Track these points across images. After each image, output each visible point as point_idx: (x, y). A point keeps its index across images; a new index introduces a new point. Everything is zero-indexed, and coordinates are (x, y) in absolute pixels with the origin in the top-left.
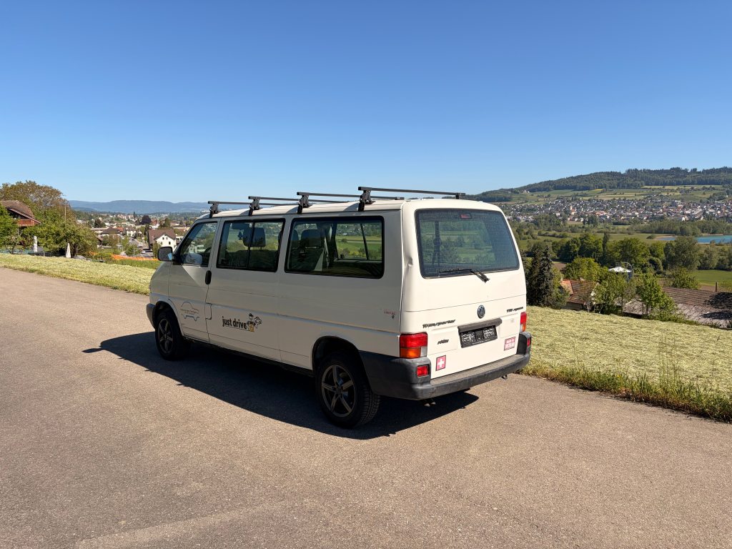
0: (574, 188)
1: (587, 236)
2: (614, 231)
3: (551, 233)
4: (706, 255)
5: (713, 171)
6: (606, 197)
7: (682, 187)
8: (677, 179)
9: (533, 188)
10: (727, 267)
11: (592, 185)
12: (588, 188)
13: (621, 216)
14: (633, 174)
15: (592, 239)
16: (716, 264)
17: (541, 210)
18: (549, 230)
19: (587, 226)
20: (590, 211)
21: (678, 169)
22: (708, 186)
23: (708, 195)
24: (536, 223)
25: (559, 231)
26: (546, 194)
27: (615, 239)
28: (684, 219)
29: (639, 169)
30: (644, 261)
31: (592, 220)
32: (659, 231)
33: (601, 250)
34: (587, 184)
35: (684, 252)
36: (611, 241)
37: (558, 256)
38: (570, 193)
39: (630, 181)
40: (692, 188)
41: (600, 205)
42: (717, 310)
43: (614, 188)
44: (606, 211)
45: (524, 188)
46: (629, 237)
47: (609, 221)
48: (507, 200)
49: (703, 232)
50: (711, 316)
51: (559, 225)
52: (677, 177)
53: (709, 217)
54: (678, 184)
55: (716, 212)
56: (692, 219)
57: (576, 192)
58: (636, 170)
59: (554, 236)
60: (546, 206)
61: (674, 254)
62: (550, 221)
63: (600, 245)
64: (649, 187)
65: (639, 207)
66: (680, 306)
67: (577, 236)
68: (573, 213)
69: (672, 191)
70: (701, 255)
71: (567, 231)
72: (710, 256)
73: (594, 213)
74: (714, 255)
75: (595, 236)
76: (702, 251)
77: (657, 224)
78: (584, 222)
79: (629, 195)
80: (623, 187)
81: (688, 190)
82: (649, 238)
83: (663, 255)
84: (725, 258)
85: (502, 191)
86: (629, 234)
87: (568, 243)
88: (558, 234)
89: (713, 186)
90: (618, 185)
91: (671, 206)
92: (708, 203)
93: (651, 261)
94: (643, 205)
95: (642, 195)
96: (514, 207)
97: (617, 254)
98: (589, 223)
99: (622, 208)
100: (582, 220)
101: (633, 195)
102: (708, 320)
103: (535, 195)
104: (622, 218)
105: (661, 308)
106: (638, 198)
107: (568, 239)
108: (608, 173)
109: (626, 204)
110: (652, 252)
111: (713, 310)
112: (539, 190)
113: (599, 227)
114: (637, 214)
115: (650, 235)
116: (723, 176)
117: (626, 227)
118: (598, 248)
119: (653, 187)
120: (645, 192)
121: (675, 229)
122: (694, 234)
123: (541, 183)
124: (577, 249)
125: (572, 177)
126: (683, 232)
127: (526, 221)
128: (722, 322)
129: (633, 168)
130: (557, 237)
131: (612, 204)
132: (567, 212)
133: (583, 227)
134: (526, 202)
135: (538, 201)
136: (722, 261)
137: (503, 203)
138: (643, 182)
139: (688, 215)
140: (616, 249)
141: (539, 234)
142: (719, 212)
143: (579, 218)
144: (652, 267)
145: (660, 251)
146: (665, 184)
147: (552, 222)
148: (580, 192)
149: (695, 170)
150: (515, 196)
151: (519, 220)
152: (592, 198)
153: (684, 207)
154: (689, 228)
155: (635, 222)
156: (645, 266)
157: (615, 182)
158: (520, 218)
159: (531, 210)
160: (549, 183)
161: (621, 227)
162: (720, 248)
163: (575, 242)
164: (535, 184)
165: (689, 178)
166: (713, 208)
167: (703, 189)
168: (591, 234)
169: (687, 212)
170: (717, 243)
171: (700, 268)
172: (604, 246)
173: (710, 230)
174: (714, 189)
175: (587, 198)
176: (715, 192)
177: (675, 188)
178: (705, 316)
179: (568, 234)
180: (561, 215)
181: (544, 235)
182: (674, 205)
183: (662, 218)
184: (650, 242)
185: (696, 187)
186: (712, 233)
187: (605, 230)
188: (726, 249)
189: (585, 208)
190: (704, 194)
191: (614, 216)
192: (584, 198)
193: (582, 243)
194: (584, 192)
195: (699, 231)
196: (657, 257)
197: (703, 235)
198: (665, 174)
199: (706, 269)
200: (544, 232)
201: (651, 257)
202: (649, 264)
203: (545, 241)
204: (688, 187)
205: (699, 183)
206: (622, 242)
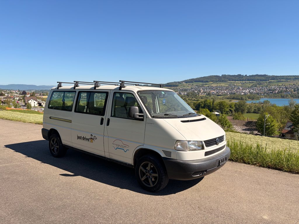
0: (202, 82)
1: (206, 100)
2: (217, 98)
3: (193, 99)
4: (249, 108)
5: (253, 76)
6: (214, 85)
7: (241, 82)
8: (240, 79)
9: (186, 82)
10: (257, 112)
11: (209, 81)
12: (207, 82)
13: (220, 92)
14: (224, 76)
15: (208, 101)
16: (253, 111)
17: (190, 90)
18: (193, 98)
19: (207, 96)
20: (208, 91)
21: (240, 75)
22: (251, 82)
23: (251, 85)
24: (188, 95)
25: (196, 98)
26: (191, 84)
27: (217, 101)
28: (242, 94)
29: (226, 75)
30: (228, 110)
31: (209, 94)
32: (233, 99)
33: (212, 106)
34: (207, 80)
35: (241, 106)
36: (215, 103)
37: (196, 108)
38: (201, 83)
39: (223, 79)
40: (245, 82)
41: (212, 88)
42: (247, 128)
43: (217, 81)
44: (214, 91)
45: (183, 81)
46: (222, 101)
47: (215, 94)
48: (177, 86)
49: (249, 99)
50: (245, 130)
51: (196, 96)
52: (240, 78)
53: (251, 93)
54: (240, 80)
55: (254, 91)
56: (245, 94)
57: (203, 83)
58: (225, 75)
59: (194, 100)
60: (192, 88)
61: (238, 107)
62: (193, 95)
63: (211, 104)
64: (230, 81)
65: (226, 89)
66: (235, 126)
67: (203, 100)
68: (202, 91)
69: (238, 83)
70: (248, 108)
71: (199, 98)
72: (251, 108)
73: (210, 91)
74: (253, 107)
75: (210, 100)
76: (248, 106)
77: (233, 96)
78: (206, 95)
79: (223, 84)
80: (221, 81)
81: (244, 83)
82: (230, 101)
83: (234, 108)
84: (256, 108)
85: (175, 82)
86: (223, 99)
87: (199, 103)
88: (196, 99)
89: (253, 81)
90: (219, 80)
91: (238, 89)
92: (251, 88)
93: (230, 110)
94: (228, 88)
95: (227, 84)
96: (179, 89)
97: (218, 107)
98: (208, 95)
99: (220, 90)
100: (205, 94)
101: (224, 84)
102: (244, 131)
103: (188, 84)
104: (220, 93)
105: (228, 127)
106: (226, 86)
107: (199, 102)
108: (215, 76)
109: (222, 88)
110: (230, 107)
111: (246, 128)
112: (189, 82)
113: (212, 97)
114: (225, 92)
115: (230, 100)
116: (256, 78)
117: (222, 97)
118: (211, 105)
119: (231, 82)
120: (228, 83)
121: (239, 98)
122: (246, 100)
123: (189, 80)
124: (203, 105)
125: (201, 77)
126: (242, 99)
127: (184, 94)
128: (248, 132)
129: (224, 74)
130: (196, 101)
131: (217, 88)
132: (200, 91)
133: (206, 97)
134: (184, 87)
135: (189, 87)
136: (255, 110)
137: (175, 87)
138: (228, 80)
139: (244, 92)
140: (217, 105)
141: (189, 100)
142: (255, 91)
143: (204, 93)
144: (230, 112)
145: (233, 106)
146: (235, 81)
147: (194, 95)
148: (204, 83)
149: (246, 75)
150: (179, 84)
151: (181, 94)
152: (209, 85)
153: (242, 89)
154: (244, 97)
155: (225, 95)
156: (228, 112)
157: (218, 79)
158: (182, 93)
159: (186, 90)
160: (193, 79)
161: (219, 97)
162: (255, 105)
163: (202, 103)
164: (187, 80)
165: (244, 78)
166: (253, 90)
167: (249, 82)
168: (208, 100)
169: (243, 91)
170: (254, 103)
171: (247, 113)
172: (213, 104)
173: (251, 98)
174: (253, 82)
175: (207, 86)
176: (254, 84)
177: (239, 82)
178: (243, 130)
179: (200, 99)
180: (197, 92)
181: (190, 100)
182: (239, 88)
183: (235, 93)
184: (230, 103)
185: (246, 82)
186: (252, 99)
187: (213, 98)
188: (257, 105)
189: (206, 89)
190: (249, 84)
191: (217, 93)
192: (206, 85)
193: (205, 103)
194: (206, 83)
195: (248, 98)
196: (232, 108)
197: (249, 100)
198: (236, 77)
199: (250, 113)
200: (190, 99)
201: (230, 108)
202: (229, 111)
203: (191, 102)
204: (244, 82)
205: (248, 80)
206: (219, 102)
